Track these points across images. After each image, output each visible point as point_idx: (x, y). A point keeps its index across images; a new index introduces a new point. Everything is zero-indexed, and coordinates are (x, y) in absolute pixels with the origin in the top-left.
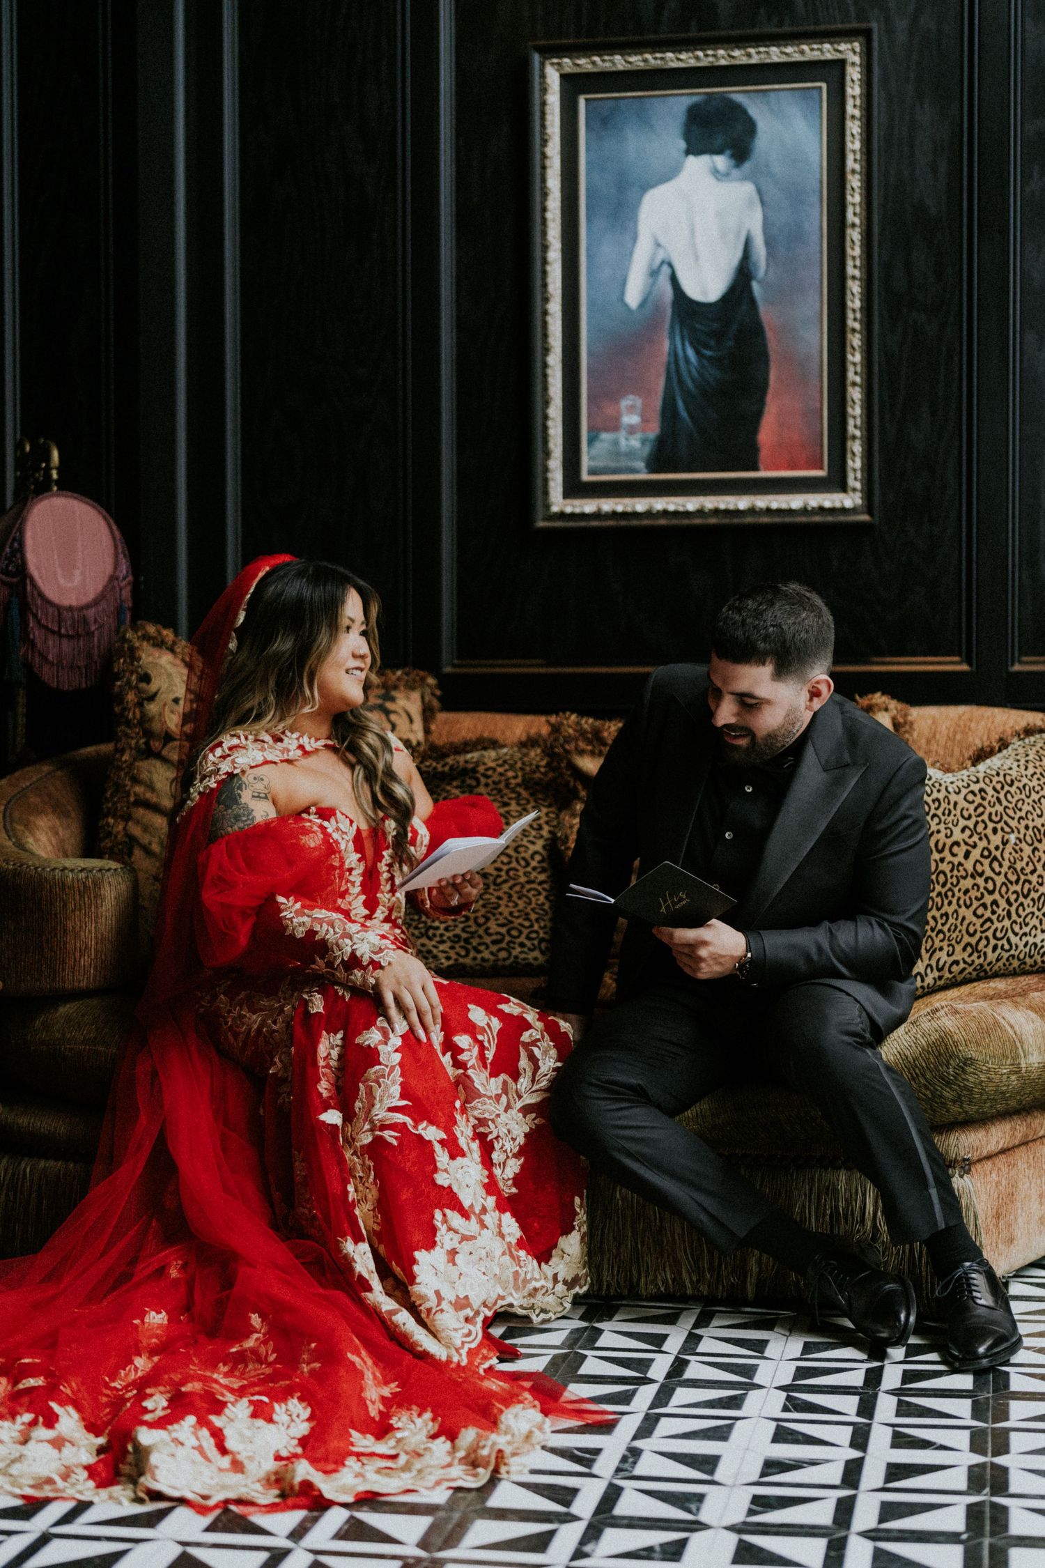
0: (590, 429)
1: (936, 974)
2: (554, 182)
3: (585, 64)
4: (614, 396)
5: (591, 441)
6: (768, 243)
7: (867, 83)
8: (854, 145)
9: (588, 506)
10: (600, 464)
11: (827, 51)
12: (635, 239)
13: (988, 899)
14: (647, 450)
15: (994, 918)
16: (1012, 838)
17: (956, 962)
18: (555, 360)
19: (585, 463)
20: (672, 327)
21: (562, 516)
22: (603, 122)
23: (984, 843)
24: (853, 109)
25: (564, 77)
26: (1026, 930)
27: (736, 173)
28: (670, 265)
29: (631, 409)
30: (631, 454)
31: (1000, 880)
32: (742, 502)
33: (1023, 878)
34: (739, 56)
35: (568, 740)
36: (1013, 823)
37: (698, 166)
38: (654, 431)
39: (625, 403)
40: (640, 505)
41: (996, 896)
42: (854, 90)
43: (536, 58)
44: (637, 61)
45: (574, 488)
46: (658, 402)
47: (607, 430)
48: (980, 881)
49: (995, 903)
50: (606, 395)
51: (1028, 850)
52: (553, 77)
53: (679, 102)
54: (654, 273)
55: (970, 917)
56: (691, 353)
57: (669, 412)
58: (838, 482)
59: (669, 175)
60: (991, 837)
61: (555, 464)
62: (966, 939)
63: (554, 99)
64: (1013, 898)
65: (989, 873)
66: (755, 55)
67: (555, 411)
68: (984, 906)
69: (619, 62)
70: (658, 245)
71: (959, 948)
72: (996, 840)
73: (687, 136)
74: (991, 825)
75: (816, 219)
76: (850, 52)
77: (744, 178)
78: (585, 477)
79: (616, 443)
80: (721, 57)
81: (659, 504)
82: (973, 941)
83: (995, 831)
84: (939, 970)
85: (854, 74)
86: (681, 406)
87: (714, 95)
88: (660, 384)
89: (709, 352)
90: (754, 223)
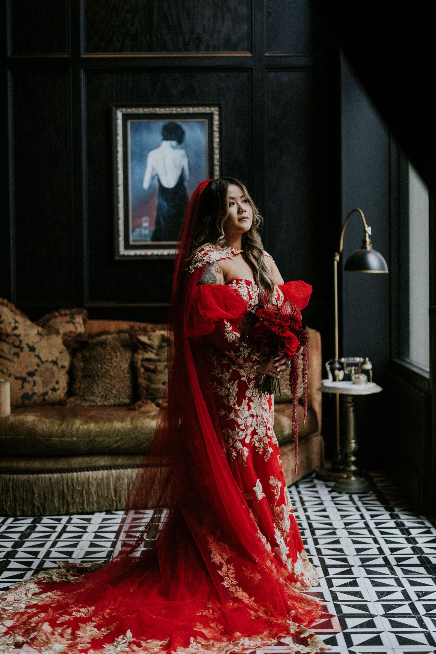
0: (133, 227)
2: (120, 149)
3: (129, 111)
4: (140, 217)
5: (133, 231)
6: (190, 169)
7: (220, 120)
8: (216, 140)
9: (132, 253)
10: (136, 238)
11: (207, 110)
12: (146, 166)
14: (151, 234)
18: (121, 205)
19: (131, 238)
20: (159, 196)
21: (124, 256)
22: (135, 129)
24: (216, 128)
25: (123, 115)
27: (179, 147)
28: (158, 176)
29: (146, 221)
30: (146, 236)
34: (179, 110)
35: (136, 331)
37: (166, 145)
38: (153, 228)
39: (144, 219)
40: (149, 252)
42: (216, 123)
43: (114, 109)
44: (147, 110)
45: (127, 246)
46: (154, 219)
47: (138, 228)
50: (138, 216)
52: (119, 115)
53: (160, 124)
54: (153, 178)
56: (165, 203)
57: (158, 222)
59: (158, 146)
61: (121, 239)
63: (120, 122)
66: (184, 110)
67: (121, 222)
69: (141, 111)
70: (154, 169)
73: (163, 134)
75: (204, 163)
76: (215, 110)
77: (182, 149)
78: (131, 243)
79: (141, 232)
80: (174, 110)
81: (156, 252)
85: (216, 118)
86: (162, 220)
87: (172, 122)
88: (155, 214)
89: (171, 204)
90: (185, 163)
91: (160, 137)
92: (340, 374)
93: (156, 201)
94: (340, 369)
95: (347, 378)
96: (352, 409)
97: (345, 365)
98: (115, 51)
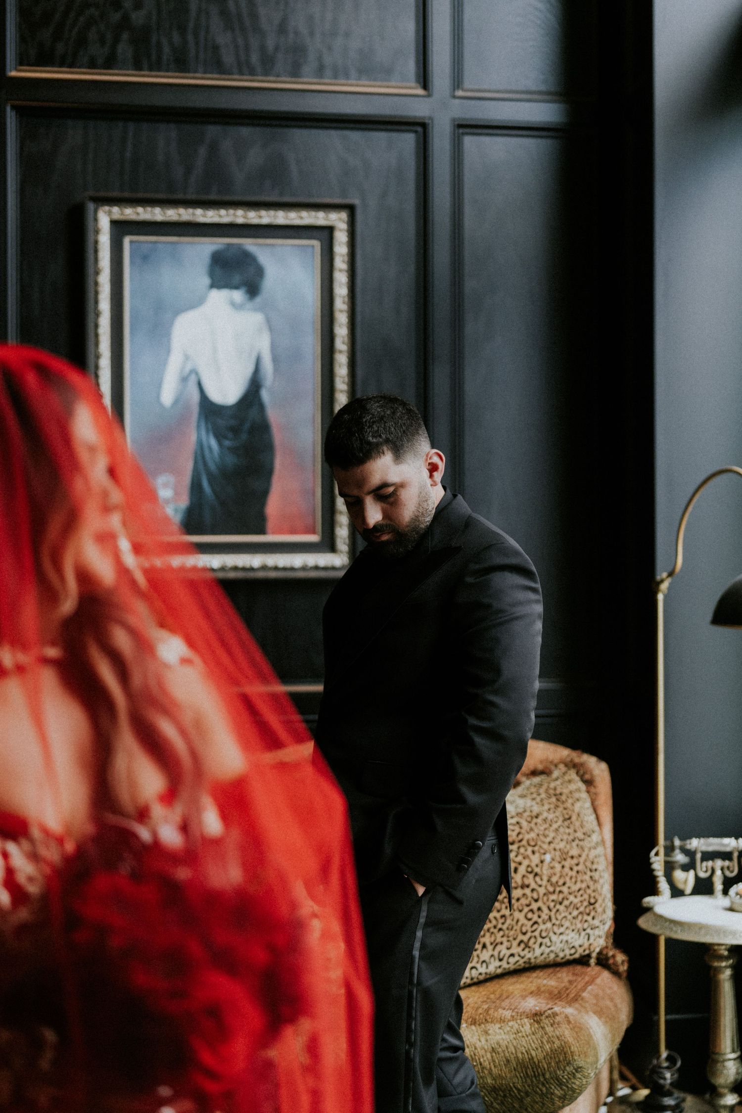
1: (498, 963)
2: (105, 305)
3: (130, 213)
6: (275, 359)
7: (352, 245)
8: (342, 290)
11: (319, 218)
13: (535, 906)
15: (540, 921)
16: (548, 858)
17: (512, 955)
20: (199, 422)
22: (144, 259)
23: (526, 863)
24: (341, 263)
25: (114, 223)
26: (562, 930)
27: (249, 305)
28: (197, 374)
29: (165, 485)
31: (542, 891)
32: (255, 561)
33: (558, 889)
36: (545, 846)
37: (220, 298)
41: (540, 904)
42: (341, 249)
43: (91, 206)
44: (172, 214)
48: (527, 891)
49: (539, 909)
51: (558, 867)
52: (104, 222)
53: (206, 248)
54: (184, 380)
55: (523, 920)
56: (213, 443)
57: (196, 487)
58: (329, 544)
60: (532, 857)
62: (521, 937)
63: (104, 239)
64: (552, 905)
65: (533, 885)
66: (266, 217)
68: (532, 911)
69: (157, 214)
70: (187, 358)
71: (515, 943)
72: (535, 859)
73: (212, 274)
74: (530, 849)
75: (311, 345)
76: (338, 220)
77: (256, 310)
80: (239, 216)
82: (525, 938)
83: (533, 852)
84: (501, 960)
85: (341, 238)
86: (205, 484)
87: (232, 245)
88: (189, 466)
89: (227, 443)
90: (264, 345)
91: (207, 281)
92: (686, 879)
93: (193, 437)
94: (686, 868)
95: (703, 887)
96: (728, 972)
97: (699, 856)
98: (92, 65)
